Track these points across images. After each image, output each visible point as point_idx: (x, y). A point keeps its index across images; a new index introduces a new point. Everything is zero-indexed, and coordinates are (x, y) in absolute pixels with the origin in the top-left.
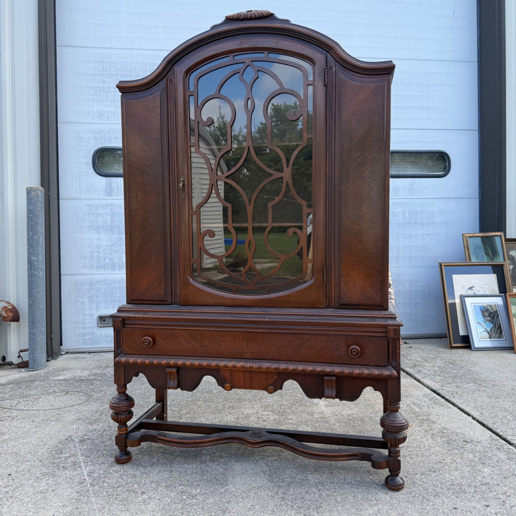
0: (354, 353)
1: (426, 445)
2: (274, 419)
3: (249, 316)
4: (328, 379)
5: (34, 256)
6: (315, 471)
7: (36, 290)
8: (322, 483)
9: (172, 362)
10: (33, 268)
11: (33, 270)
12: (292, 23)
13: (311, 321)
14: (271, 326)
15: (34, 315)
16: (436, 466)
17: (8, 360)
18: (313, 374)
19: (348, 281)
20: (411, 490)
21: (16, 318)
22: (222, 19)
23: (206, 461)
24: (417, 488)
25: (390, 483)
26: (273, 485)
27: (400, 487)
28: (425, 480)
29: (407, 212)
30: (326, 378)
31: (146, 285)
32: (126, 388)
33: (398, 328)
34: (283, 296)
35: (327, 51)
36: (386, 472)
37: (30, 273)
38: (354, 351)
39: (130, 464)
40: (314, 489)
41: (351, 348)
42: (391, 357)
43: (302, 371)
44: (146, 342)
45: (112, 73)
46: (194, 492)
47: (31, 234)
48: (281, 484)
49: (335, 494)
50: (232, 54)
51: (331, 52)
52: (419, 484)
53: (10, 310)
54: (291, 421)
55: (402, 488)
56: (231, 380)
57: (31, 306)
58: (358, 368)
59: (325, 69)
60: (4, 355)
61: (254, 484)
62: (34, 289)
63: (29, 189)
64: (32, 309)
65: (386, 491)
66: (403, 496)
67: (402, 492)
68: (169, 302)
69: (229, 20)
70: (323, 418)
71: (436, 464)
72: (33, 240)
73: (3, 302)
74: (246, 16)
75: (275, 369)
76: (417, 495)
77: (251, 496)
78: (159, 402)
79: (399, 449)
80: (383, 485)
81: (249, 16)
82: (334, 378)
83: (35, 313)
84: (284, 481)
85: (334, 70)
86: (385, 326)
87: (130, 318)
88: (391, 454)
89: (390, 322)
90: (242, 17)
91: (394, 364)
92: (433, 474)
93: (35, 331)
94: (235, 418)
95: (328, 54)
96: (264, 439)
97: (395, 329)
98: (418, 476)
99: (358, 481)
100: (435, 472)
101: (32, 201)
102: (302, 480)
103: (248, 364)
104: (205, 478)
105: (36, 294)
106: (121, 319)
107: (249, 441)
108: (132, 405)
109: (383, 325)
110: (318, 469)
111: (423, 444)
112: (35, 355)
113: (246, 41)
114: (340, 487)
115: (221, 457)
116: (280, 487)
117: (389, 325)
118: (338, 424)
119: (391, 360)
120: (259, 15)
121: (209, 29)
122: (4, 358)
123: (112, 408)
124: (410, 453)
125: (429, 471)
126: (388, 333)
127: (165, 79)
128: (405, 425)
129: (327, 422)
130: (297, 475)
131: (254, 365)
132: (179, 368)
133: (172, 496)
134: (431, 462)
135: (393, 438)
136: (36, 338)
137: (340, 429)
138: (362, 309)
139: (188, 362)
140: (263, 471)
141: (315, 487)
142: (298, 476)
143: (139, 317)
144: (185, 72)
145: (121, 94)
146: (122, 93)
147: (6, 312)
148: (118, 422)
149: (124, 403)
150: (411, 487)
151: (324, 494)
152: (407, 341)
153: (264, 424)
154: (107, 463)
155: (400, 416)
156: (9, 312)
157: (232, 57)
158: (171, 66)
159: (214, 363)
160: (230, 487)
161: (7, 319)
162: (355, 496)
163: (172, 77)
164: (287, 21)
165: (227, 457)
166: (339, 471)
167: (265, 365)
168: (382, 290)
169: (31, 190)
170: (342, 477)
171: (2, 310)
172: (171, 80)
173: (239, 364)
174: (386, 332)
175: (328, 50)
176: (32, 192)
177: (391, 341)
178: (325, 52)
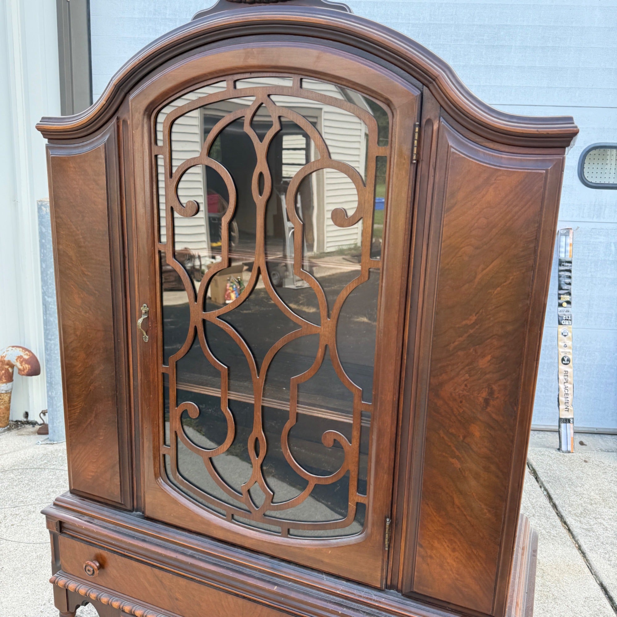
5: (49, 297)
7: (52, 342)
9: (127, 608)
10: (48, 312)
11: (48, 316)
15: (51, 374)
17: (31, 418)
19: (431, 557)
21: (35, 371)
31: (93, 474)
35: (424, 84)
37: (45, 318)
44: (89, 570)
47: (44, 266)
50: (230, 77)
51: (431, 87)
53: (27, 361)
57: (47, 361)
59: (415, 126)
60: (27, 411)
62: (50, 340)
63: (40, 203)
64: (48, 366)
68: (129, 508)
72: (47, 274)
73: (18, 349)
83: (53, 371)
85: (436, 127)
93: (54, 394)
95: (426, 91)
101: (43, 220)
105: (53, 347)
106: (57, 520)
112: (55, 425)
121: (190, 21)
122: (27, 415)
127: (114, 120)
136: (55, 403)
144: (146, 110)
146: (49, 139)
147: (21, 363)
156: (26, 363)
157: (231, 83)
158: (123, 94)
161: (23, 373)
169: (42, 205)
171: (17, 360)
176: (43, 207)
178: (420, 86)
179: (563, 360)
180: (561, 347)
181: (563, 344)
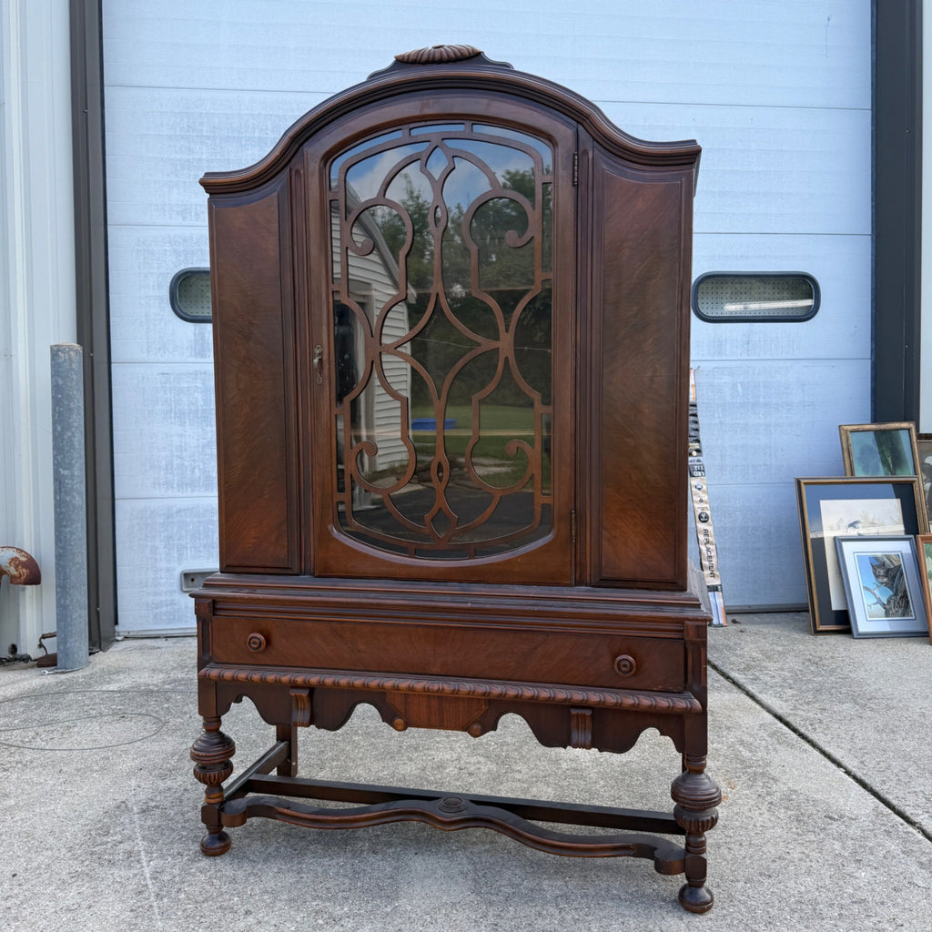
0: (624, 669)
1: (758, 825)
2: (489, 772)
3: (437, 598)
4: (577, 715)
5: (64, 469)
6: (556, 873)
7: (68, 529)
8: (566, 897)
9: (300, 679)
10: (63, 490)
11: (63, 494)
12: (515, 69)
13: (548, 609)
14: (476, 617)
15: (65, 573)
16: (773, 866)
17: (21, 652)
18: (551, 704)
19: (615, 537)
20: (724, 912)
21: (34, 579)
22: (388, 62)
23: (362, 851)
24: (736, 908)
25: (688, 899)
26: (479, 899)
27: (706, 907)
28: (750, 892)
29: (739, 385)
30: (574, 712)
31: (254, 541)
32: (219, 722)
33: (703, 624)
34: (498, 564)
35: (578, 122)
36: (681, 879)
37: (58, 498)
38: (625, 666)
39: (226, 857)
40: (551, 909)
41: (619, 658)
42: (690, 676)
43: (532, 698)
44: (254, 643)
45: (204, 134)
46: (338, 911)
47: (59, 428)
48: (494, 898)
49: (590, 918)
50: (407, 126)
51: (584, 124)
52: (740, 901)
53: (24, 565)
54: (518, 776)
55: (709, 908)
56: (406, 712)
57: (59, 557)
58: (633, 695)
59: (574, 155)
60: (14, 642)
61: (445, 898)
62: (65, 527)
63: (56, 348)
64: (61, 563)
65: (680, 914)
66: (710, 923)
67: (710, 915)
68: (296, 571)
69: (402, 62)
70: (575, 770)
71: (774, 861)
72: (63, 439)
73: (11, 550)
74: (431, 57)
75: (484, 694)
76: (735, 922)
77: (439, 920)
78: (283, 741)
79: (703, 839)
80: (675, 901)
81: (437, 56)
82: (588, 713)
83: (68, 571)
84: (500, 891)
85: (590, 156)
86: (681, 621)
87: (225, 599)
88: (690, 848)
89: (690, 613)
90: (425, 57)
91: (695, 688)
92: (766, 882)
93: (68, 602)
94: (418, 769)
95: (581, 128)
96: (465, 814)
97: (698, 626)
98: (740, 885)
99: (632, 894)
100: (770, 876)
101: (61, 369)
102: (532, 890)
103: (435, 685)
104: (359, 884)
105: (68, 536)
106: (210, 600)
107: (439, 818)
108: (231, 752)
109: (676, 618)
110: (561, 870)
111: (752, 822)
112: (68, 645)
113: (431, 102)
114: (599, 904)
115: (390, 845)
116: (491, 903)
117: (688, 619)
118: (602, 783)
119: (690, 681)
120: (455, 53)
121: (365, 80)
122: (14, 649)
123: (194, 757)
124: (728, 839)
125: (761, 874)
126: (685, 632)
127: (287, 170)
128: (715, 798)
129: (582, 778)
130: (523, 881)
131: (446, 687)
132: (312, 690)
133: (298, 919)
134: (765, 856)
135: (693, 819)
136: (69, 613)
137: (605, 791)
138: (639, 588)
139: (329, 680)
140: (462, 873)
141: (554, 905)
142: (525, 883)
143: (241, 598)
144: (322, 159)
145: (208, 196)
146: (210, 194)
147: (16, 567)
148: (205, 783)
149: (217, 750)
150: (726, 905)
151: (569, 917)
152: (737, 618)
153: (471, 780)
154: (187, 855)
155: (707, 781)
156: (23, 567)
157: (407, 131)
158: (297, 146)
159: (374, 682)
160: (403, 904)
161: (18, 581)
162: (623, 923)
163: (299, 167)
164: (505, 66)
165: (401, 844)
166: (599, 873)
167: (466, 687)
168: (675, 554)
169: (59, 350)
170: (603, 885)
171: (10, 563)
172: (297, 172)
173: (420, 684)
174: (682, 631)
175: (580, 120)
176: (60, 353)
177: (690, 648)
178: (575, 123)
179: (700, 517)
180: (697, 502)
181: (698, 499)
